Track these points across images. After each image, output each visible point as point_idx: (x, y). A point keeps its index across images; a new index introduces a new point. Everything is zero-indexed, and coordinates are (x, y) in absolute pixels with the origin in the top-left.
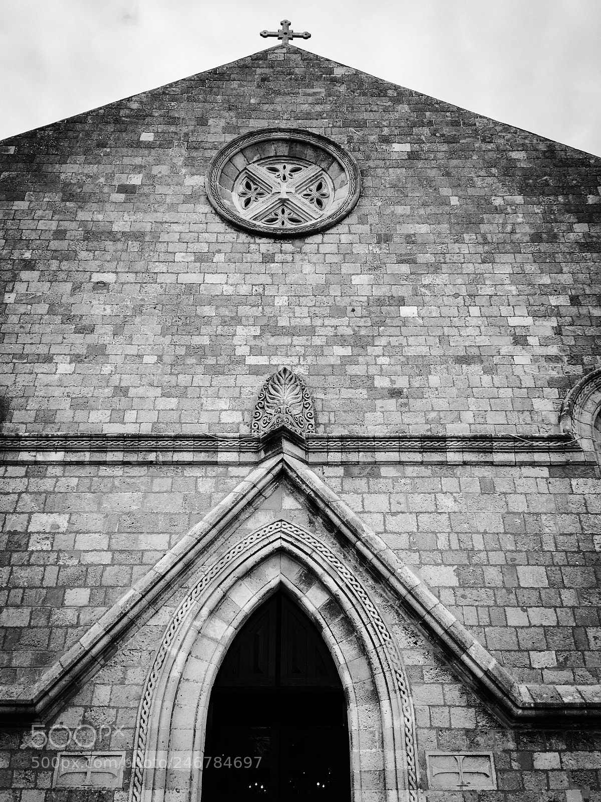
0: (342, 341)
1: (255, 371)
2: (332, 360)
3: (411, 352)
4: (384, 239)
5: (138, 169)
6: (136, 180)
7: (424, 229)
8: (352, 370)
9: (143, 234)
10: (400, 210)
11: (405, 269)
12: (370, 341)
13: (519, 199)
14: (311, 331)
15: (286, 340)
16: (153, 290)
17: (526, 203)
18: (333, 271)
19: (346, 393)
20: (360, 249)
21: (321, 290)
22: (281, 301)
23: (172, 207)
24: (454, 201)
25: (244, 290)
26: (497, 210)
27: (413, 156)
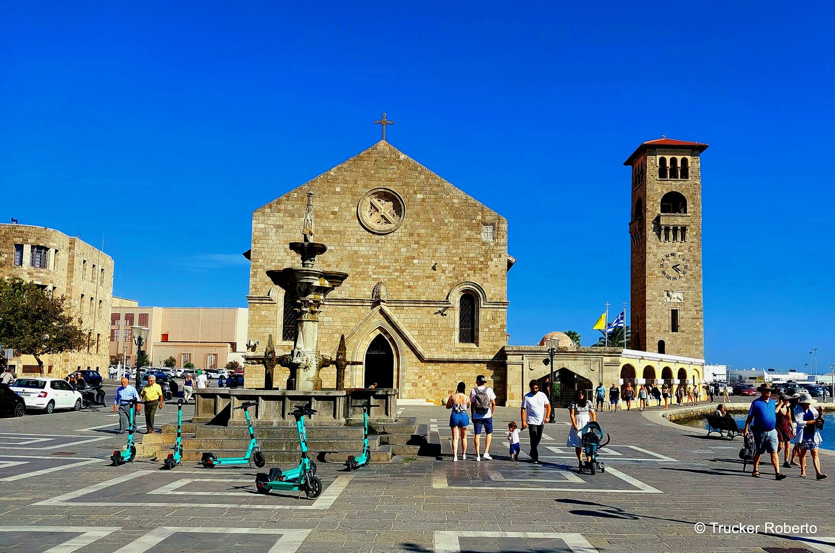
0: (396, 270)
1: (374, 279)
2: (394, 277)
3: (415, 274)
4: (411, 235)
5: (336, 204)
6: (336, 209)
7: (423, 231)
8: (399, 280)
9: (341, 231)
10: (417, 223)
11: (416, 246)
12: (405, 271)
13: (453, 220)
14: (389, 267)
15: (382, 270)
16: (345, 253)
17: (455, 222)
18: (396, 247)
19: (397, 287)
20: (404, 239)
21: (392, 253)
22: (381, 257)
23: (348, 221)
24: (434, 220)
25: (371, 253)
26: (446, 225)
27: (423, 200)
